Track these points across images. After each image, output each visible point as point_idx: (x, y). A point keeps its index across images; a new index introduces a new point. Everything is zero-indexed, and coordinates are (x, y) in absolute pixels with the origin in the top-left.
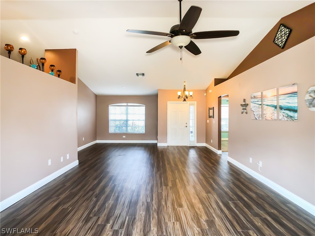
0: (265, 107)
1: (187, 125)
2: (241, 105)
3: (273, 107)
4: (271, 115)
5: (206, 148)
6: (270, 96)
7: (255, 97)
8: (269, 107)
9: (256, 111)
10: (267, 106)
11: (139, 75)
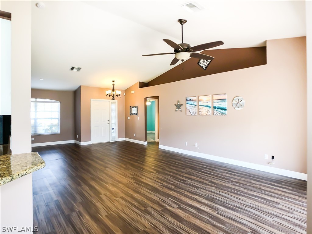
0: (201, 107)
1: (109, 122)
2: (175, 105)
3: (208, 107)
4: (207, 112)
5: (126, 142)
6: (205, 100)
7: (191, 100)
8: (205, 107)
9: (192, 109)
10: (202, 107)
11: (74, 68)
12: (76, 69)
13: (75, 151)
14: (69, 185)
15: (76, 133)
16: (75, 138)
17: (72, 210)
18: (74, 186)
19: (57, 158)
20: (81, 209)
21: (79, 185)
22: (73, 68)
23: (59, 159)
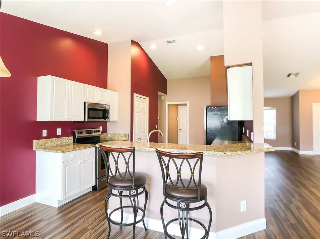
11: (291, 75)
12: (294, 74)
13: (293, 158)
14: (286, 184)
15: (295, 140)
16: (293, 146)
17: (291, 202)
18: (292, 186)
19: (274, 161)
20: (300, 205)
21: (298, 187)
22: (289, 75)
23: (276, 162)
